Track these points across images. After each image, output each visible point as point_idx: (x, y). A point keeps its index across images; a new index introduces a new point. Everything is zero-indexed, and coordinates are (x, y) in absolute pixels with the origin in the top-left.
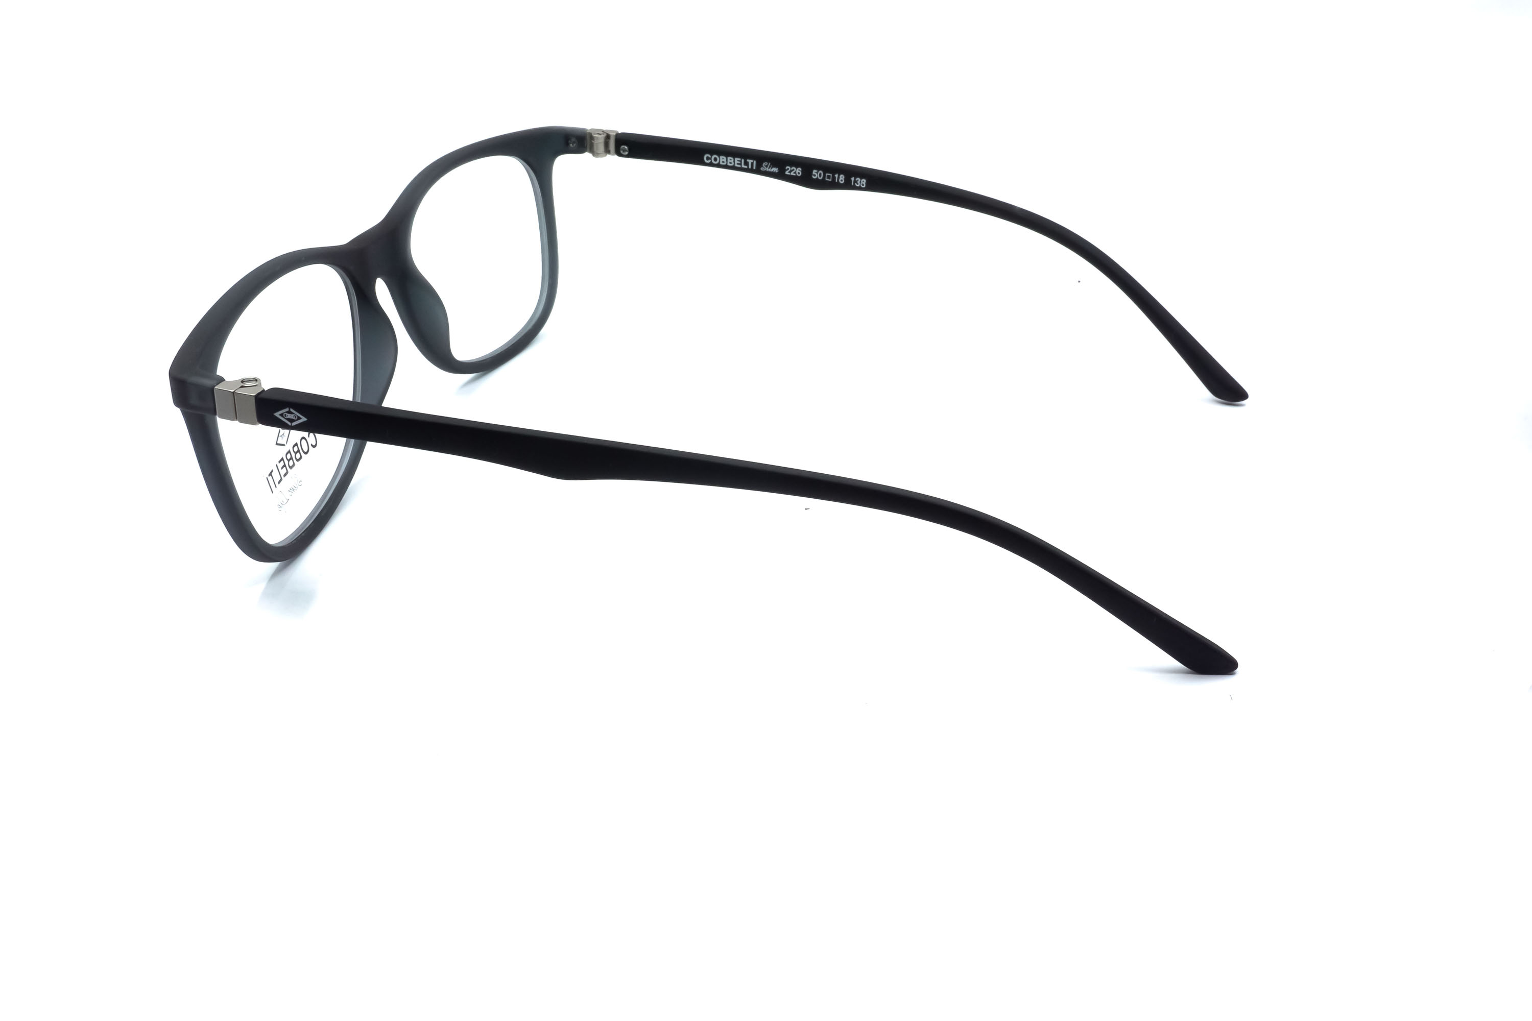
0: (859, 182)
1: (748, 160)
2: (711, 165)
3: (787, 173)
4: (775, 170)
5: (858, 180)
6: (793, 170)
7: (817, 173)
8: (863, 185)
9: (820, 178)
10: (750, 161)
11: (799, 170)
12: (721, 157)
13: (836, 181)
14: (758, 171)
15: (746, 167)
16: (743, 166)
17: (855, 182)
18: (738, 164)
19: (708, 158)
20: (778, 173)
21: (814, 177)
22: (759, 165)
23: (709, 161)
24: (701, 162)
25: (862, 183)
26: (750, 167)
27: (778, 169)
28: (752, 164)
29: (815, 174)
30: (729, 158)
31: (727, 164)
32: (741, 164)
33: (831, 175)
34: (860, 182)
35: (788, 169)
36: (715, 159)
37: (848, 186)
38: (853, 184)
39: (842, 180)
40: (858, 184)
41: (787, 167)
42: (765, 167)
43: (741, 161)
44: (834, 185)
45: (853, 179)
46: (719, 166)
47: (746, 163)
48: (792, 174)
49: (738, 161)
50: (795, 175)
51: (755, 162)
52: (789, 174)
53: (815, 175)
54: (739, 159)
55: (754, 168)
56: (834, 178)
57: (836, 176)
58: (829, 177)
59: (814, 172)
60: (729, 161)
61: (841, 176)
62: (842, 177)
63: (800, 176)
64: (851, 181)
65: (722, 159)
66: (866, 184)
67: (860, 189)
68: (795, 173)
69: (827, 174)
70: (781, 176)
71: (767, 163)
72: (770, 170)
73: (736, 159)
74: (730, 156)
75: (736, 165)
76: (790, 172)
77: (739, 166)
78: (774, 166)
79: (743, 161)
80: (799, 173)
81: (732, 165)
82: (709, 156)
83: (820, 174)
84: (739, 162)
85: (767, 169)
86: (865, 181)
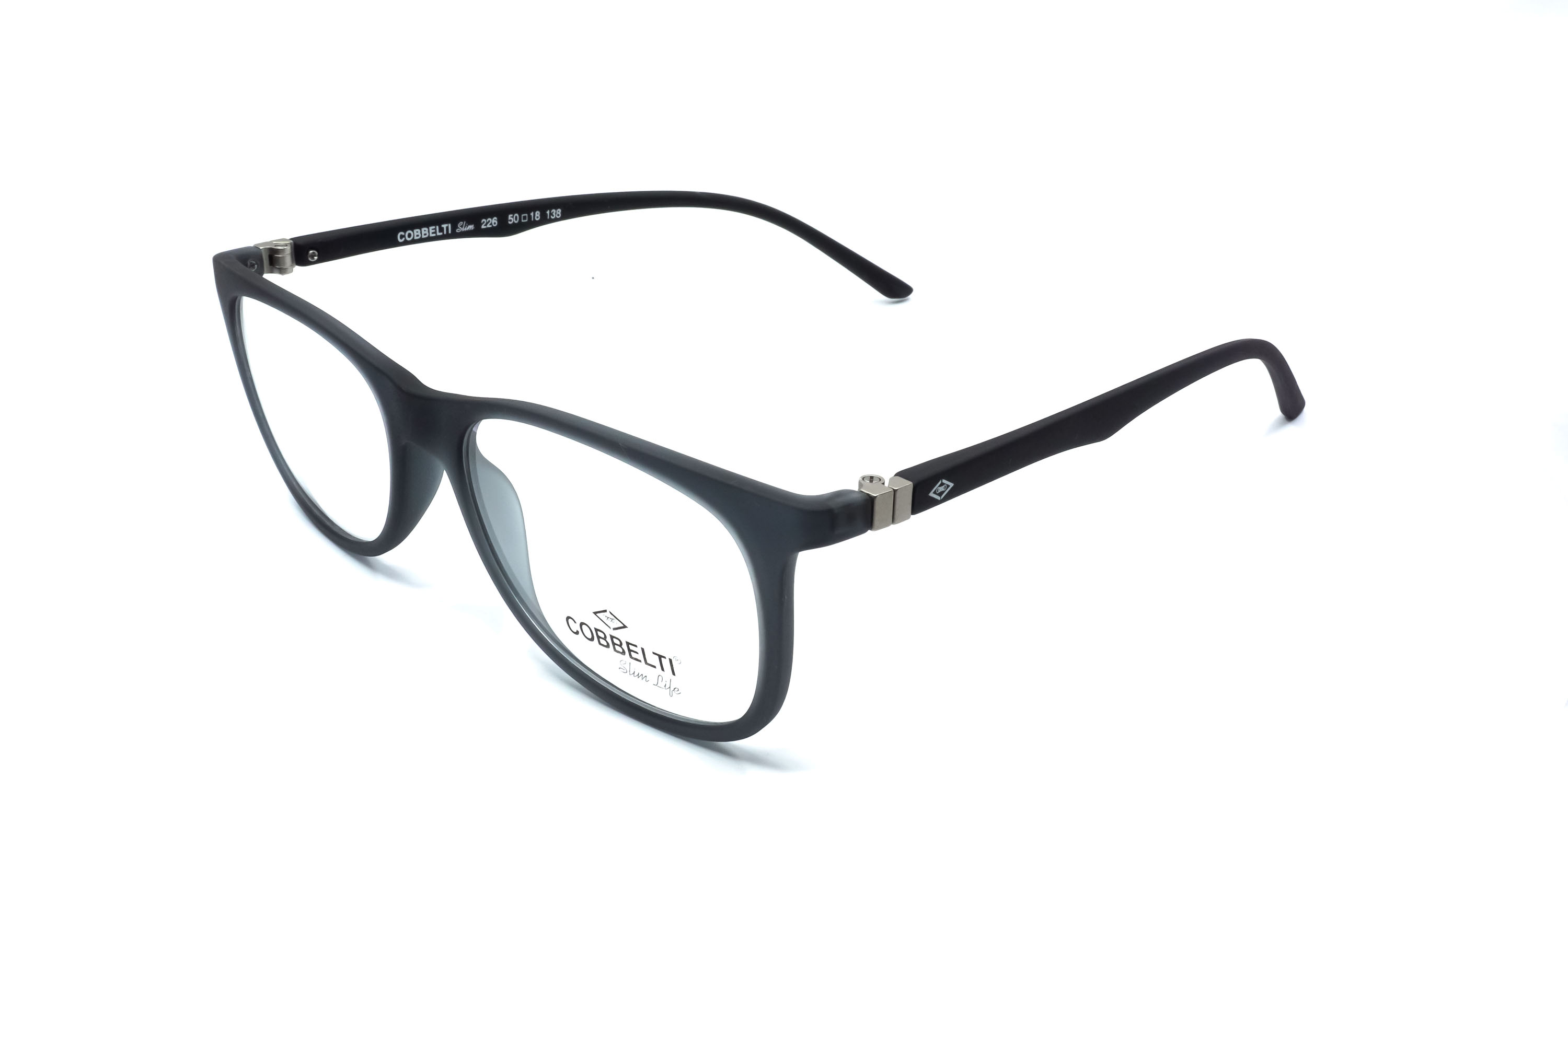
0: (554, 214)
1: (443, 226)
2: (406, 243)
3: (483, 227)
4: (471, 227)
5: (553, 212)
6: (489, 221)
7: (513, 217)
8: (558, 215)
9: (516, 222)
10: (444, 226)
11: (495, 220)
12: (415, 231)
13: (532, 219)
14: (454, 235)
15: (441, 234)
16: (439, 234)
17: (551, 214)
18: (433, 233)
19: (402, 237)
20: (474, 230)
21: (510, 223)
22: (454, 227)
23: (403, 239)
24: (396, 244)
25: (557, 213)
26: (445, 233)
27: (474, 226)
28: (447, 228)
29: (512, 219)
30: (423, 229)
31: (421, 236)
32: (435, 233)
33: (527, 215)
34: (556, 213)
35: (484, 222)
36: (409, 235)
37: (545, 220)
38: (548, 218)
39: (538, 217)
40: (553, 216)
41: (484, 220)
42: (462, 227)
43: (435, 229)
44: (532, 224)
45: (548, 212)
46: (414, 242)
47: (441, 230)
48: (489, 226)
49: (433, 229)
50: (491, 226)
51: (450, 225)
52: (485, 227)
53: (511, 221)
54: (434, 227)
55: (450, 232)
56: (530, 217)
57: (532, 214)
58: (525, 218)
59: (510, 217)
60: (423, 232)
61: (536, 213)
62: (538, 214)
63: (496, 226)
64: (547, 214)
65: (416, 233)
66: (561, 213)
67: (556, 220)
68: (491, 224)
69: (523, 215)
70: (479, 232)
71: (462, 223)
72: (466, 229)
73: (431, 228)
74: (423, 227)
75: (432, 235)
76: (486, 225)
77: (434, 235)
78: (469, 223)
79: (437, 227)
80: (495, 223)
81: (426, 236)
82: (403, 233)
83: (516, 219)
84: (434, 231)
85: (463, 229)
86: (559, 210)
